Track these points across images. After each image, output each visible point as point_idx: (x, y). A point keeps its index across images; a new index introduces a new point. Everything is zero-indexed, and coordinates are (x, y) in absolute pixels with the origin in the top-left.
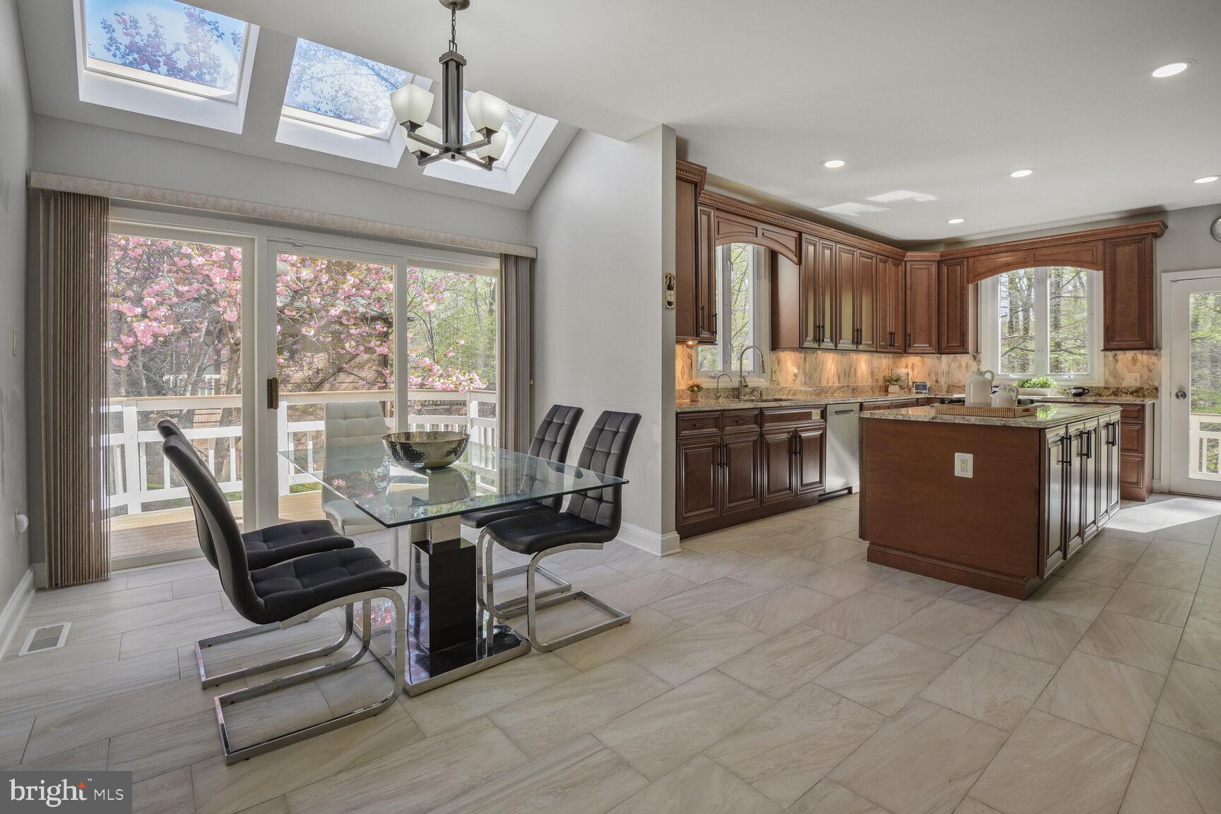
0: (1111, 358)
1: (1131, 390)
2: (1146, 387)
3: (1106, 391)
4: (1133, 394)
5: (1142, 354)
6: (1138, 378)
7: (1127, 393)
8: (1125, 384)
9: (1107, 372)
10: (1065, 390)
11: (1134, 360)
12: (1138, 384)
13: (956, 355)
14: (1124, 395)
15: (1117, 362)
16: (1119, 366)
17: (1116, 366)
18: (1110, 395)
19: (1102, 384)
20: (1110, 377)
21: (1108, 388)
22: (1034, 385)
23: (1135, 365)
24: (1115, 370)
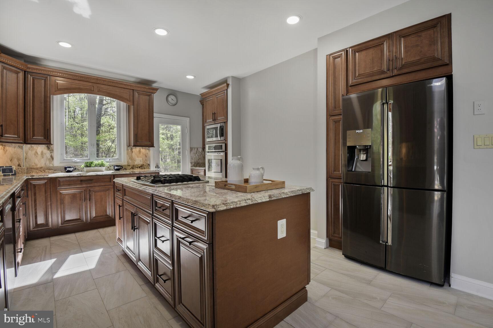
0: (130, 150)
1: (139, 166)
2: (145, 164)
3: (128, 167)
4: (140, 168)
5: (143, 149)
6: (142, 161)
7: (137, 168)
8: (136, 163)
9: (128, 158)
10: (108, 167)
11: (140, 151)
12: (142, 163)
13: (33, 145)
14: (136, 168)
15: (132, 152)
16: (133, 154)
17: (132, 154)
18: (130, 169)
19: (126, 164)
20: (129, 160)
21: (130, 165)
22: (96, 166)
23: (140, 154)
24: (132, 156)
